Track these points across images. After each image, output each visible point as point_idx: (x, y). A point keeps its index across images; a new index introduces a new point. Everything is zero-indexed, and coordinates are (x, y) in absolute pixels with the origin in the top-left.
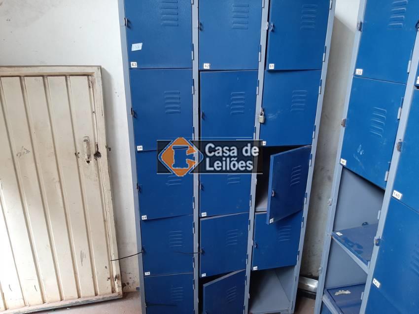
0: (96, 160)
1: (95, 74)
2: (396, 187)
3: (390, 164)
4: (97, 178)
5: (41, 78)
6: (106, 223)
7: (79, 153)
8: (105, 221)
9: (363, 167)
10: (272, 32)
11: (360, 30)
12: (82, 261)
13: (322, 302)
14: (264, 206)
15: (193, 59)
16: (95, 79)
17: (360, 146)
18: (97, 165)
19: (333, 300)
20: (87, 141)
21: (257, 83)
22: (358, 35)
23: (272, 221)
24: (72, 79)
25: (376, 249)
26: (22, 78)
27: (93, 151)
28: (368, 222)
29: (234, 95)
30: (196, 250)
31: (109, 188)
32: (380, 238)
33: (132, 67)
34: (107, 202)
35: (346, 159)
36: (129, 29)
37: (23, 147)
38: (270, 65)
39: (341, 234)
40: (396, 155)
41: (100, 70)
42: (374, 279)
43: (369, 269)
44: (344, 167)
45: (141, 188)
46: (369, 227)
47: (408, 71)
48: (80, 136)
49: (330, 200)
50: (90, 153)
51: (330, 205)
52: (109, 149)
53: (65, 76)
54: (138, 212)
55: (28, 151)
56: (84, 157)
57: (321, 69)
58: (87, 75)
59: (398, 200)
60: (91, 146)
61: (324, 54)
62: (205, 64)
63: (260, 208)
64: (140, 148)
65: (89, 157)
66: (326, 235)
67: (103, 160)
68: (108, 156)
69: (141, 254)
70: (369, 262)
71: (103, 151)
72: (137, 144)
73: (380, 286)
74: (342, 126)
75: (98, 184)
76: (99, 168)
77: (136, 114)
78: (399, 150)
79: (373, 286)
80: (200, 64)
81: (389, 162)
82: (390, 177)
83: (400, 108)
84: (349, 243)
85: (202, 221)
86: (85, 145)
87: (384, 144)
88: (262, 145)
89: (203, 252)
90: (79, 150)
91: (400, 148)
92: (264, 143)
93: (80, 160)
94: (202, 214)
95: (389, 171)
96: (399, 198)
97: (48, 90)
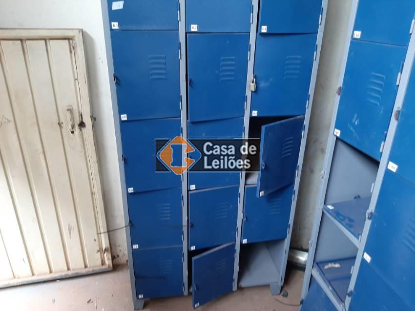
0: (81, 130)
1: (76, 37)
2: (392, 158)
3: (386, 134)
4: (83, 150)
5: (19, 42)
6: (94, 196)
7: (62, 123)
8: (92, 193)
9: (358, 138)
12: (70, 234)
13: (312, 275)
14: (254, 179)
15: (179, 19)
16: (76, 43)
17: (356, 115)
18: (82, 135)
19: (322, 273)
20: (70, 110)
21: (248, 48)
23: (262, 194)
24: (52, 44)
25: (368, 223)
27: (78, 121)
28: (361, 196)
29: (223, 60)
30: (185, 223)
31: (95, 160)
32: (373, 211)
33: (113, 28)
34: (93, 174)
35: (340, 130)
37: (3, 116)
38: (263, 27)
39: (333, 208)
40: (394, 124)
41: (81, 33)
42: (365, 253)
43: (361, 243)
44: (337, 138)
45: (127, 160)
46: (361, 200)
47: (410, 32)
48: (63, 105)
49: (323, 172)
50: (74, 123)
51: (322, 178)
52: (94, 119)
53: (45, 40)
54: (125, 185)
55: (9, 121)
56: (67, 127)
57: (317, 33)
58: (68, 39)
59: (393, 172)
60: (74, 115)
61: (320, 17)
62: (192, 26)
63: (250, 181)
64: (124, 117)
65: (73, 127)
66: (317, 208)
67: (88, 130)
68: (93, 126)
69: (129, 227)
70: (360, 237)
71: (88, 121)
72: (121, 112)
73: (371, 261)
74: (337, 95)
75: (84, 156)
76: (85, 140)
77: (118, 80)
78: (397, 119)
79: (363, 261)
80: (187, 26)
81: (385, 132)
82: (386, 148)
83: (400, 73)
84: (340, 217)
85: (190, 194)
86: (68, 114)
87: (381, 112)
88: (253, 115)
89: (192, 226)
90: (62, 120)
91: (398, 117)
92: (255, 113)
93: (63, 130)
94: (191, 186)
95: (385, 141)
96: (394, 170)
97: (27, 56)
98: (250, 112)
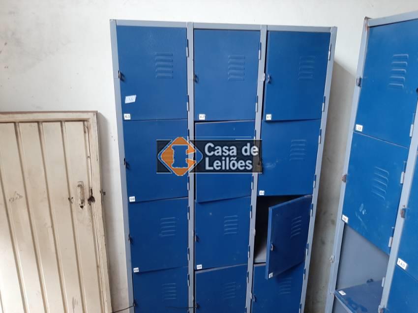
0: (90, 205)
1: (91, 119)
2: (401, 255)
3: (394, 230)
4: (91, 223)
5: (36, 124)
6: (99, 269)
7: (72, 198)
8: (98, 267)
9: (366, 228)
10: (269, 84)
11: (359, 85)
12: (74, 308)
14: (263, 257)
15: (188, 110)
16: (90, 125)
17: (362, 205)
18: (91, 209)
20: (81, 186)
21: (254, 133)
22: (357, 91)
23: (271, 275)
24: (67, 125)
26: (17, 124)
27: (87, 196)
28: (373, 279)
30: (191, 304)
31: (102, 233)
32: (385, 307)
33: (125, 119)
34: (100, 247)
35: (348, 216)
36: (122, 82)
38: (267, 115)
39: (345, 294)
40: (400, 221)
41: (95, 116)
44: (345, 224)
45: (132, 240)
47: (411, 135)
48: (74, 181)
49: (332, 257)
50: (84, 199)
51: (332, 262)
52: (103, 193)
53: (61, 121)
54: (130, 264)
55: (21, 197)
56: (77, 202)
57: (321, 119)
58: (83, 121)
60: (85, 190)
61: (323, 104)
62: (200, 115)
63: (258, 260)
64: (132, 199)
65: (83, 202)
66: (329, 293)
67: (97, 204)
68: (103, 200)
69: (133, 308)
71: (97, 196)
72: (129, 195)
74: (343, 182)
75: (92, 230)
76: (93, 213)
77: (128, 164)
78: (403, 216)
80: (196, 115)
81: (393, 228)
82: (395, 243)
83: (403, 172)
84: (353, 305)
85: (197, 274)
86: (79, 190)
87: (387, 207)
88: (260, 194)
89: (198, 307)
90: (72, 195)
91: (405, 214)
92: (262, 193)
93: (73, 205)
94: (197, 266)
95: (393, 236)
96: (404, 268)
97: (42, 136)
98: (256, 192)
